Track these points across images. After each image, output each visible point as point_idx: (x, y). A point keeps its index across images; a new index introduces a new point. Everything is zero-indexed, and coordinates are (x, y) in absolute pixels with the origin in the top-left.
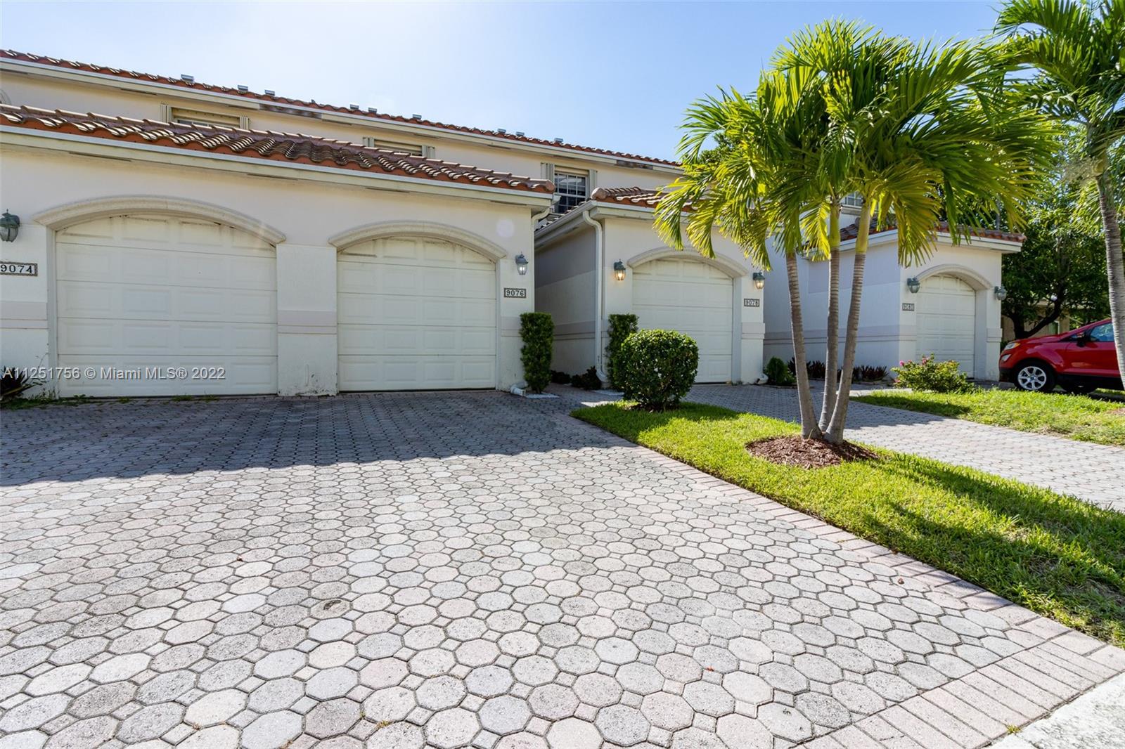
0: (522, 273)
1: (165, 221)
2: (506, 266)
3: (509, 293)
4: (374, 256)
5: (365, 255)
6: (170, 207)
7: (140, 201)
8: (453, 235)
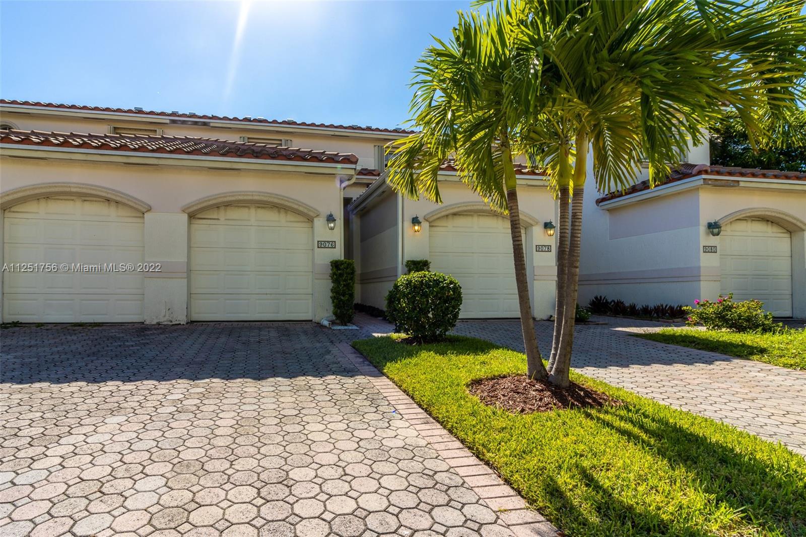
0: (332, 229)
1: (73, 200)
2: (319, 223)
3: (321, 245)
4: (218, 219)
5: (211, 219)
6: (74, 190)
7: (53, 187)
8: (276, 201)
